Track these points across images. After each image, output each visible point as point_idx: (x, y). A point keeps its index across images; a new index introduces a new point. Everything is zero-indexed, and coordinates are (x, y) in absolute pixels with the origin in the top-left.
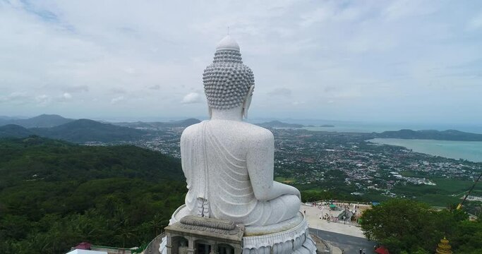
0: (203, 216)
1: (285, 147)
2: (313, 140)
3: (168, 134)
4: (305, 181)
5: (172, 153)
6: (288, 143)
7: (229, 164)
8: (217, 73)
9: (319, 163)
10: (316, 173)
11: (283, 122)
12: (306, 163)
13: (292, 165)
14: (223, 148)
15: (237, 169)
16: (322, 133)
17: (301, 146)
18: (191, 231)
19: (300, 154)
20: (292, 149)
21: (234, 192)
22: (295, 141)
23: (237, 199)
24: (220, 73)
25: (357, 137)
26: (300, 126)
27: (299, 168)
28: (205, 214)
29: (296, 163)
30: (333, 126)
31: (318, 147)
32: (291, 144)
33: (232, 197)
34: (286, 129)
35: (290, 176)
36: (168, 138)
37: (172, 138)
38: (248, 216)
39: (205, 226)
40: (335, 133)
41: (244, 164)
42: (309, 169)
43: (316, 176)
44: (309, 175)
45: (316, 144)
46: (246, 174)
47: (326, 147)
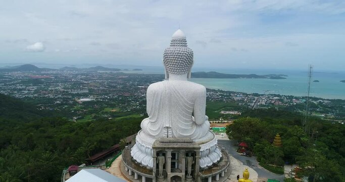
0: (168, 137)
1: (109, 85)
2: (128, 80)
3: (6, 78)
4: (126, 109)
5: (13, 94)
6: (111, 82)
7: (185, 106)
8: (178, 53)
9: (135, 96)
10: (133, 103)
11: (105, 67)
12: (126, 96)
13: (116, 98)
14: (183, 98)
15: (189, 109)
16: (134, 75)
17: (121, 84)
18: (170, 146)
19: (120, 91)
20: (114, 87)
21: (186, 121)
22: (115, 81)
23: (187, 125)
24: (180, 53)
25: (158, 77)
26: (119, 70)
27: (121, 100)
28: (169, 136)
29: (119, 97)
30: (141, 70)
31: (133, 84)
32: (113, 83)
33: (185, 125)
34: (108, 72)
35: (116, 107)
36: (6, 81)
37: (11, 81)
38: (193, 134)
39: (176, 142)
40: (144, 75)
41: (193, 106)
42: (129, 101)
43: (133, 105)
44: (129, 105)
45: (131, 82)
46: (192, 111)
47: (138, 85)
